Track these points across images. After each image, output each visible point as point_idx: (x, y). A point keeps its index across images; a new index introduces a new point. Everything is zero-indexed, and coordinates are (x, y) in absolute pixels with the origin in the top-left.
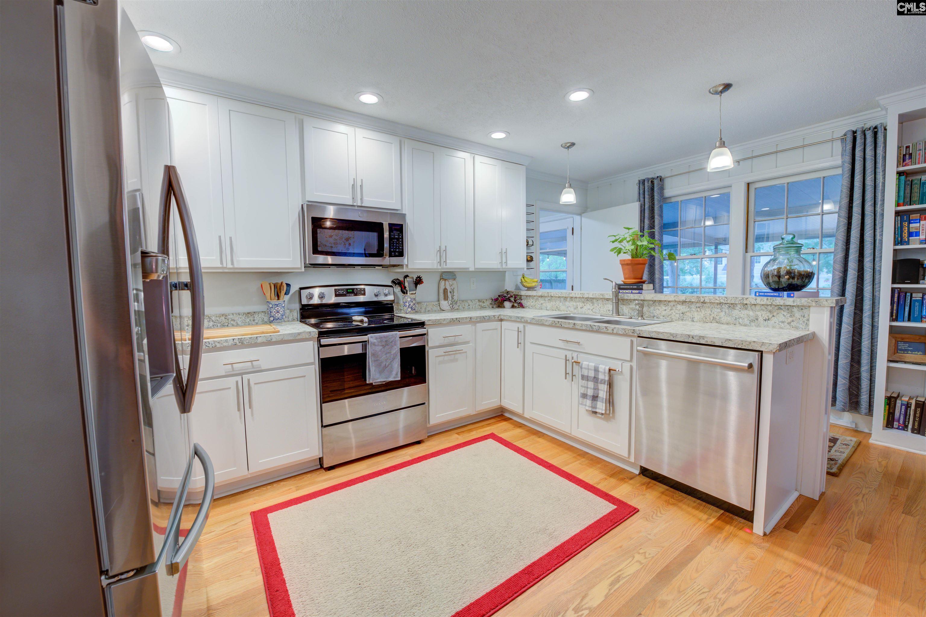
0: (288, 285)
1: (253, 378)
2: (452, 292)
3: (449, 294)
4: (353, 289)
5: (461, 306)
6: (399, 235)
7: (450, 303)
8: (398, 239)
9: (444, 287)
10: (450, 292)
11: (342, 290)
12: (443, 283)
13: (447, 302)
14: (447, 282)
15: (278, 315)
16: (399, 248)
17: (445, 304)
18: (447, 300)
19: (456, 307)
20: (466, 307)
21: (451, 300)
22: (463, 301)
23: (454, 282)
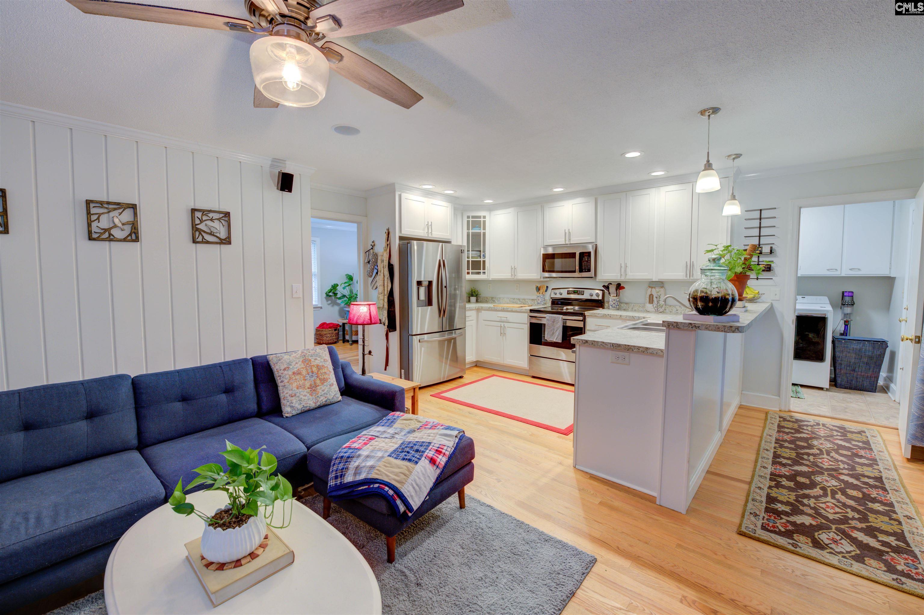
0: (547, 287)
1: (507, 325)
2: (658, 297)
3: (655, 299)
4: (577, 291)
5: (667, 310)
6: (588, 259)
7: (654, 307)
8: (587, 261)
9: (650, 293)
10: (656, 298)
11: (572, 291)
12: (650, 289)
13: (652, 305)
14: (653, 289)
15: (539, 302)
16: (588, 267)
17: (649, 306)
18: (652, 303)
19: (661, 310)
20: (673, 312)
21: (656, 303)
22: (670, 306)
23: (662, 290)
